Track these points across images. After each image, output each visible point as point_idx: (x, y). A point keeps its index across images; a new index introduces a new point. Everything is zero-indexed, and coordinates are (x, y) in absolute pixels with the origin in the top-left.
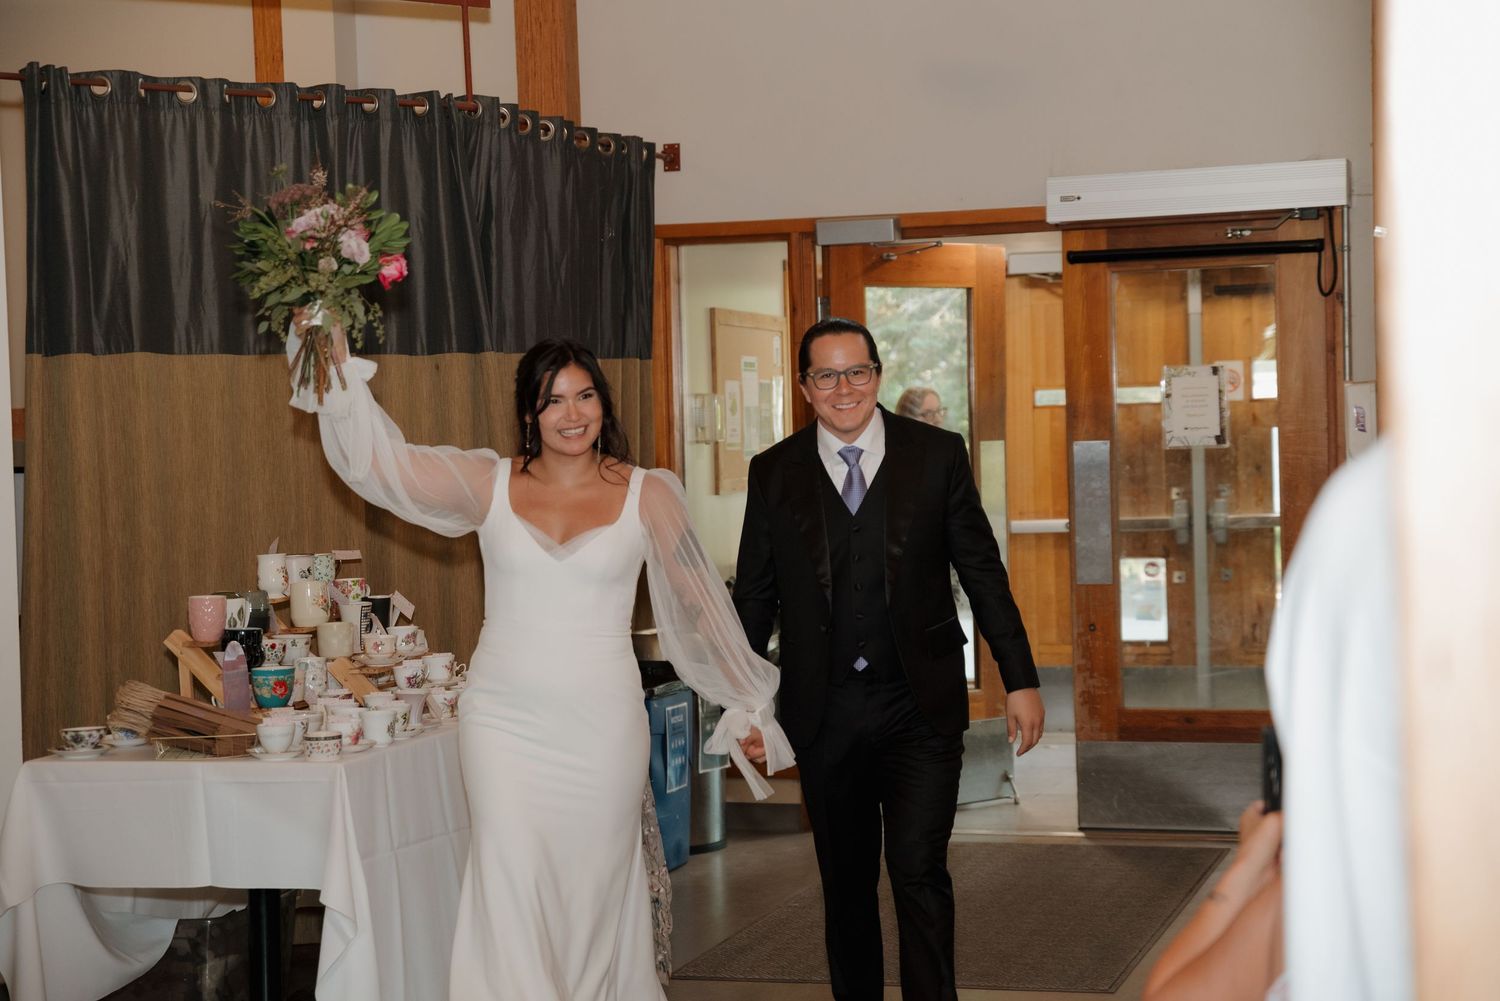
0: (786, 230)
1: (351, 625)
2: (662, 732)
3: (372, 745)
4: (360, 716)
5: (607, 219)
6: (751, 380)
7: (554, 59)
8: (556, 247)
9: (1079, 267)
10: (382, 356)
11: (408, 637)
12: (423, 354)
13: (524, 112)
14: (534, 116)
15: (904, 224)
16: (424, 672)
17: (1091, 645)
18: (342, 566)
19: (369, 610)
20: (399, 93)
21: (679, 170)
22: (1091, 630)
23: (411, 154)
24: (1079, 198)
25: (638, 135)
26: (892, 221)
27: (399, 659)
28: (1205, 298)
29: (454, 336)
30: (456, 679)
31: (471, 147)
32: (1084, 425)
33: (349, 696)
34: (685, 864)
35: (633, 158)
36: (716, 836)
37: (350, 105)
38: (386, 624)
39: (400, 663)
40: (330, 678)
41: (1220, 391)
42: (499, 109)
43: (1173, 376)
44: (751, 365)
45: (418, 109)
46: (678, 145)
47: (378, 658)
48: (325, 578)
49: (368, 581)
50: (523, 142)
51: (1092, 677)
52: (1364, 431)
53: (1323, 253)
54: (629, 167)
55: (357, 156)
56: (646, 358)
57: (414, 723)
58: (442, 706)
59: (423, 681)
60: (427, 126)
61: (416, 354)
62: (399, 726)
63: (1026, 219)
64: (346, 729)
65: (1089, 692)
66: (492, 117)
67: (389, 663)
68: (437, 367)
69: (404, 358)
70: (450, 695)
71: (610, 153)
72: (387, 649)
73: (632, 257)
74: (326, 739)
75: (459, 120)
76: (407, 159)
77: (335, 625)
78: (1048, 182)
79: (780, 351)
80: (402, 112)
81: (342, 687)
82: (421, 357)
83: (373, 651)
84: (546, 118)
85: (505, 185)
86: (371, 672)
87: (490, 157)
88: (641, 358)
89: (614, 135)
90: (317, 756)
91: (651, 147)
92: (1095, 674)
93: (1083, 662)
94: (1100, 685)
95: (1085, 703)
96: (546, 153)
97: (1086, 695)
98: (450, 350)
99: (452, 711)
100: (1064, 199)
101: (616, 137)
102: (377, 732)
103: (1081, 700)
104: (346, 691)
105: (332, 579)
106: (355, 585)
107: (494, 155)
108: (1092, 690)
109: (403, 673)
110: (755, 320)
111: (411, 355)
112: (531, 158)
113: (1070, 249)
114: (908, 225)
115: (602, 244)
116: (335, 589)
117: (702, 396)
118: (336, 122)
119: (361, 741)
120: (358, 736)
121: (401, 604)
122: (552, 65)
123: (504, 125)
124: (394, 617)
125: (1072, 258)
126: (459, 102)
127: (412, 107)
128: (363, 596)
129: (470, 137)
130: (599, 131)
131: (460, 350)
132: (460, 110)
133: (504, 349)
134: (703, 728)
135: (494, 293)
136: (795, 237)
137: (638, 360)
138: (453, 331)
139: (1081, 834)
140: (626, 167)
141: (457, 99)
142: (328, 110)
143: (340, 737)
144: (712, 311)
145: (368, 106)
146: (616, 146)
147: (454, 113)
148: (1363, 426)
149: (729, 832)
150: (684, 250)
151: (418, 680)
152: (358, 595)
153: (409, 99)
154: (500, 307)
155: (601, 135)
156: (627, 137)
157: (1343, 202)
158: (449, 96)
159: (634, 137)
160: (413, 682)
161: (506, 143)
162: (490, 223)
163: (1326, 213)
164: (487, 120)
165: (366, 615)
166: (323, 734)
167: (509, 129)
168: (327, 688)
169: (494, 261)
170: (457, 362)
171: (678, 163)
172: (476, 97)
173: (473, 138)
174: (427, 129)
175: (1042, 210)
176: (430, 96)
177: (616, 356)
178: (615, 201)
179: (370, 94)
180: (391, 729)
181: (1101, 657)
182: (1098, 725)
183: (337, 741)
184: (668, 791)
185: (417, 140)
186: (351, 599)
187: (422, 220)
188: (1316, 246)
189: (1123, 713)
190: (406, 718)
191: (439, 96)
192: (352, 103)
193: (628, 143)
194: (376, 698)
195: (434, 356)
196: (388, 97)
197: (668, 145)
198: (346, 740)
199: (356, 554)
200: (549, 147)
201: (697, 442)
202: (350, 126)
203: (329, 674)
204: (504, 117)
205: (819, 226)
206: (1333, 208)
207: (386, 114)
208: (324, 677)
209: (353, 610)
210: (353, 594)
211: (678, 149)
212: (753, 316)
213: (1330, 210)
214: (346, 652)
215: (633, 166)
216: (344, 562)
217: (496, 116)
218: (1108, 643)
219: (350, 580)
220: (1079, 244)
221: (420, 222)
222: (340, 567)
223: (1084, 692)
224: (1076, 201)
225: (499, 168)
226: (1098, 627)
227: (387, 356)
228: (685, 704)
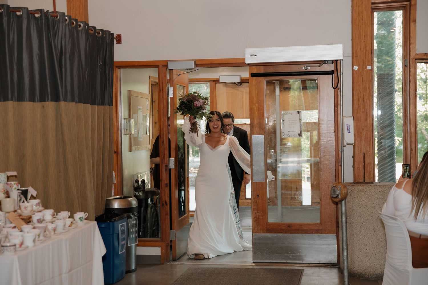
0: (157, 64)
1: (14, 200)
2: (118, 233)
3: (27, 247)
4: (22, 236)
5: (99, 58)
6: (141, 114)
7: (80, 3)
8: (84, 66)
9: (254, 78)
10: (23, 102)
11: (37, 204)
12: (38, 102)
13: (73, 19)
14: (76, 20)
15: (197, 63)
16: (43, 217)
17: (257, 202)
18: (10, 178)
19: (20, 194)
20: (30, 9)
21: (121, 43)
22: (258, 197)
23: (34, 31)
24: (256, 55)
25: (109, 30)
26: (193, 62)
27: (34, 212)
28: (280, 91)
29: (49, 96)
30: (54, 219)
31: (55, 30)
32: (256, 130)
33: (15, 227)
34: (124, 277)
35: (107, 38)
36: (133, 267)
37: (11, 12)
38: (26, 198)
39: (34, 214)
40: (7, 220)
41: (300, 119)
42: (65, 17)
43: (285, 114)
44: (141, 109)
45: (37, 15)
46: (121, 35)
47: (26, 213)
48: (3, 182)
49: (19, 183)
50: (73, 30)
51: (258, 212)
52: (350, 132)
53: (333, 75)
54: (106, 41)
55: (14, 31)
56: (111, 106)
57: (41, 238)
58: (51, 230)
59: (43, 220)
60: (40, 21)
61: (35, 102)
62: (37, 239)
63: (238, 62)
64: (17, 241)
65: (257, 217)
66: (63, 19)
67: (30, 214)
68: (43, 107)
69: (31, 103)
70: (53, 226)
71: (100, 35)
72: (29, 209)
73: (107, 72)
74: (10, 246)
75: (51, 19)
76: (32, 33)
77: (8, 199)
78: (246, 50)
79: (148, 105)
80: (30, 16)
81: (11, 223)
82: (37, 103)
83: (24, 210)
84: (80, 22)
85: (67, 43)
86: (23, 217)
87: (62, 34)
88: (110, 106)
89: (101, 30)
90: (6, 253)
91: (113, 34)
92: (259, 212)
93: (255, 207)
94: (260, 215)
95: (255, 221)
96: (80, 34)
97: (256, 218)
98: (48, 101)
99: (54, 232)
100: (251, 56)
101: (102, 30)
102: (29, 242)
103: (254, 220)
104: (13, 225)
105: (6, 182)
106: (14, 184)
107: (63, 33)
108: (258, 217)
109: (35, 218)
110: (141, 95)
111: (33, 102)
112: (75, 35)
113: (252, 72)
114: (199, 63)
115: (97, 66)
116: (7, 185)
117: (127, 119)
118: (6, 18)
119: (23, 246)
120: (21, 244)
121: (32, 191)
122: (79, 6)
123: (67, 22)
124: (29, 196)
125: (253, 75)
126: (51, 14)
127: (34, 14)
128: (17, 188)
129: (55, 26)
130: (97, 28)
131: (52, 101)
132: (52, 16)
133: (67, 101)
134: (130, 231)
135: (64, 80)
136: (160, 67)
137: (109, 106)
138: (49, 94)
139: (254, 264)
140: (105, 41)
141: (51, 12)
142: (4, 14)
143: (15, 245)
144: (129, 91)
145: (18, 13)
146: (102, 33)
147: (50, 17)
148: (349, 131)
149: (137, 265)
150: (122, 70)
151: (41, 220)
152: (16, 188)
153: (33, 11)
154: (66, 86)
155: (97, 29)
156: (105, 31)
157: (342, 58)
158: (48, 11)
159: (108, 31)
160: (40, 221)
161: (67, 28)
162: (62, 56)
163: (335, 62)
164: (61, 20)
165: (19, 196)
166: (8, 245)
167: (68, 24)
168: (6, 224)
169: (63, 70)
170: (50, 105)
171: (121, 41)
172: (57, 12)
173: (56, 26)
174: (40, 22)
175: (244, 59)
176: (41, 11)
177: (101, 105)
178: (101, 52)
179: (19, 9)
180: (34, 241)
181: (261, 206)
182: (260, 228)
183: (14, 247)
184: (120, 253)
185: (36, 27)
186: (13, 189)
187: (38, 54)
188: (331, 73)
189: (267, 224)
190: (39, 236)
191: (44, 11)
192: (12, 12)
193: (105, 33)
194: (27, 228)
195: (42, 103)
196: (26, 10)
197: (117, 35)
198: (17, 246)
199: (15, 173)
200: (81, 32)
201: (125, 134)
202: (12, 20)
203: (7, 219)
204: (66, 20)
205: (169, 63)
206: (338, 60)
207: (25, 16)
208: (5, 220)
209: (15, 194)
210: (14, 188)
211: (121, 36)
212: (141, 93)
213: (337, 61)
214: (12, 209)
215: (107, 40)
216: (11, 176)
217: (64, 19)
218: (263, 201)
219: (13, 183)
220: (255, 70)
221: (37, 55)
222: (9, 178)
223: (255, 217)
224: (255, 56)
225: (65, 37)
226: (260, 196)
227: (25, 102)
228: (125, 223)
